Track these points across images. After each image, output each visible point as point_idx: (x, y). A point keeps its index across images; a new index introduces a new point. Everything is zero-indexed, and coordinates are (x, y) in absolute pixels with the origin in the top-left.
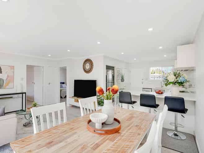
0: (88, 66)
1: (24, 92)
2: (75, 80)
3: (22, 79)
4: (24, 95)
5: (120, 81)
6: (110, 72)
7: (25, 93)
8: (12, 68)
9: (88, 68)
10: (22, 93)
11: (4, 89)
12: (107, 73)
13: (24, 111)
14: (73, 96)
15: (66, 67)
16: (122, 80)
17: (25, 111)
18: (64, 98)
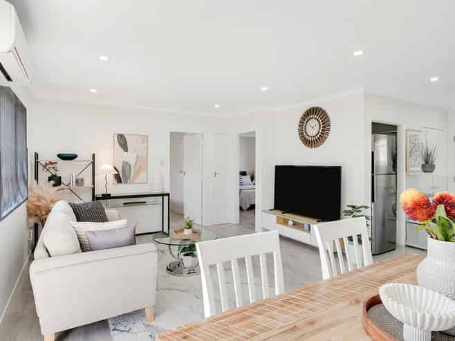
0: (313, 128)
1: (166, 192)
2: (277, 167)
3: (162, 163)
4: (166, 198)
5: (420, 169)
6: (383, 142)
7: (168, 195)
8: (145, 139)
9: (315, 134)
10: (163, 195)
11: (132, 183)
12: (373, 146)
13: (165, 233)
14: (273, 208)
15: (254, 133)
16: (428, 166)
17: (168, 235)
18: (248, 209)
